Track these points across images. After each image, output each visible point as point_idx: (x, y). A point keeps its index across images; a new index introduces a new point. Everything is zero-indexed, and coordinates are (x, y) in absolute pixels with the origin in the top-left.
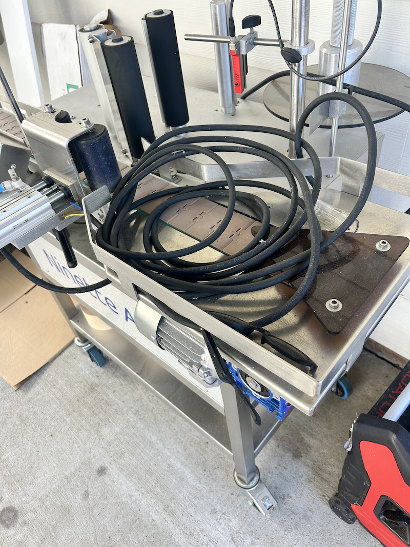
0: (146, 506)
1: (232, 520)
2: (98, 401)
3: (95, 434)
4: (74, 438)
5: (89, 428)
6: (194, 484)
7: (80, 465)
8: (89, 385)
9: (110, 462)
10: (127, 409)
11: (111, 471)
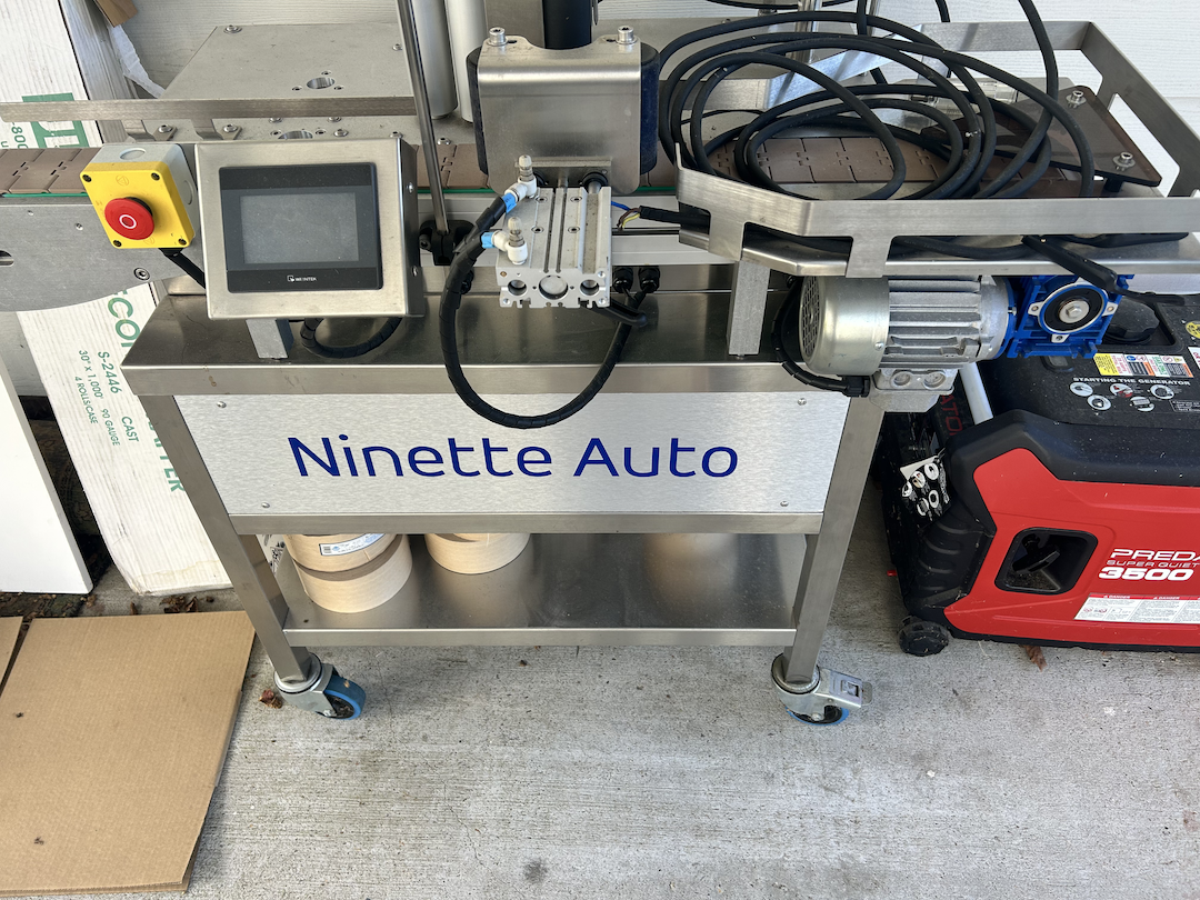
0: (665, 857)
1: (802, 766)
2: (407, 775)
3: (459, 828)
4: (420, 868)
5: (436, 829)
6: (704, 766)
7: (483, 896)
8: (357, 764)
9: (535, 846)
10: (479, 747)
11: (551, 858)
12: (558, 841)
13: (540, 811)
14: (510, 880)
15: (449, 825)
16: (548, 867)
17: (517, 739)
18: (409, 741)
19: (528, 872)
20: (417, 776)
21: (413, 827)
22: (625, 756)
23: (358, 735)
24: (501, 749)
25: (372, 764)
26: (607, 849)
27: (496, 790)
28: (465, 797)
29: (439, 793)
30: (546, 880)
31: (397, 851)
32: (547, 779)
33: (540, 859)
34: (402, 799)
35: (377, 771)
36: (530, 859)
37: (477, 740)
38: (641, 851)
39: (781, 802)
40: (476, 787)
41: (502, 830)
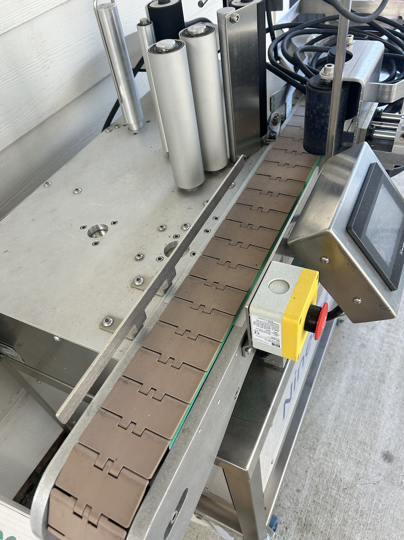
2: (318, 508)
3: (357, 488)
4: (374, 516)
5: (354, 500)
6: (351, 367)
7: (396, 486)
8: (303, 536)
9: (374, 453)
10: (313, 463)
11: (382, 448)
12: (374, 442)
13: (356, 444)
14: (390, 471)
15: (353, 493)
16: (386, 450)
17: (314, 442)
18: (297, 500)
19: (387, 460)
20: (320, 502)
21: (350, 513)
22: (338, 396)
23: (285, 530)
24: (317, 452)
25: (305, 527)
26: (382, 421)
27: (339, 462)
28: (339, 479)
29: (334, 492)
30: (393, 453)
31: (362, 526)
32: (340, 435)
33: (382, 453)
34: (332, 514)
35: (311, 525)
36: (381, 458)
37: (308, 463)
38: (386, 407)
39: (375, 346)
40: (335, 472)
41: (363, 466)
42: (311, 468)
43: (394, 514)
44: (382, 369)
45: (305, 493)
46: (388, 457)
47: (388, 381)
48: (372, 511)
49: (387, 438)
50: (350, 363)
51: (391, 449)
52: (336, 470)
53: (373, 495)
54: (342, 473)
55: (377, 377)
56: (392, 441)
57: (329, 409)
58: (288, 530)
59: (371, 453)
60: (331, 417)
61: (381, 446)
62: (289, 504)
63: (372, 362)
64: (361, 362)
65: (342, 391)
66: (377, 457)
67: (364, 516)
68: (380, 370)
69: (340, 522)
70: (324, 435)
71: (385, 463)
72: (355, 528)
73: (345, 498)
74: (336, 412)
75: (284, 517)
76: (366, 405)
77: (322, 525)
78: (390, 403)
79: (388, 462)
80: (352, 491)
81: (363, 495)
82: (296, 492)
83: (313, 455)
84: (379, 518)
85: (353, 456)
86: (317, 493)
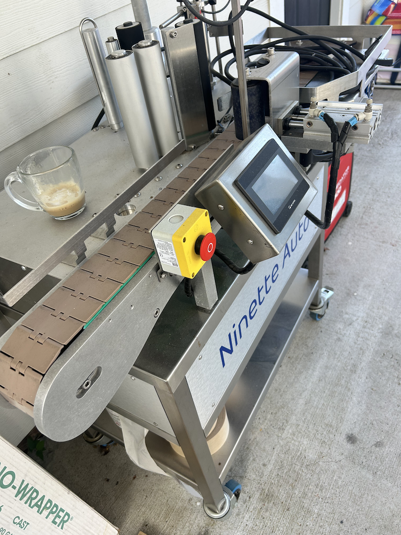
0: (360, 387)
1: (338, 328)
2: (281, 481)
3: (319, 465)
4: (333, 491)
5: (315, 476)
6: (326, 358)
7: (356, 465)
8: (264, 505)
9: (339, 435)
10: (280, 441)
11: (347, 430)
12: (340, 425)
13: (323, 426)
14: (352, 451)
15: (315, 469)
16: (350, 433)
17: (283, 423)
18: (262, 473)
19: (351, 442)
20: (284, 476)
21: (310, 487)
22: (310, 384)
23: (248, 499)
24: (285, 432)
25: (267, 497)
26: (350, 406)
27: (305, 442)
28: (304, 457)
29: (297, 468)
30: (357, 436)
31: (320, 499)
32: (309, 418)
33: (346, 435)
34: (293, 487)
35: (272, 495)
36: (344, 439)
37: (276, 441)
38: (355, 394)
39: (351, 340)
40: (300, 450)
41: (327, 446)
42: (278, 446)
43: (352, 490)
44: (355, 361)
45: (270, 467)
46: (351, 439)
47: (359, 372)
48: (332, 486)
49: (352, 422)
50: (325, 354)
51: (355, 432)
52: (301, 448)
53: (334, 472)
54: (307, 451)
55: (349, 367)
56: (357, 424)
57: (301, 395)
58: (251, 499)
59: (336, 434)
60: (302, 402)
61: (346, 429)
62: (254, 476)
63: (346, 354)
64: (336, 354)
65: (315, 379)
66: (341, 439)
67: (324, 491)
68: (352, 361)
69: (300, 495)
70: (294, 417)
71: (349, 444)
72: (314, 500)
73: (307, 474)
74: (307, 398)
75: (249, 488)
76: (336, 392)
77: (283, 496)
78: (358, 391)
79: (352, 443)
80: (314, 468)
81: (325, 472)
82: (262, 466)
83: (282, 435)
84: (338, 493)
85: (319, 436)
86: (281, 467)
